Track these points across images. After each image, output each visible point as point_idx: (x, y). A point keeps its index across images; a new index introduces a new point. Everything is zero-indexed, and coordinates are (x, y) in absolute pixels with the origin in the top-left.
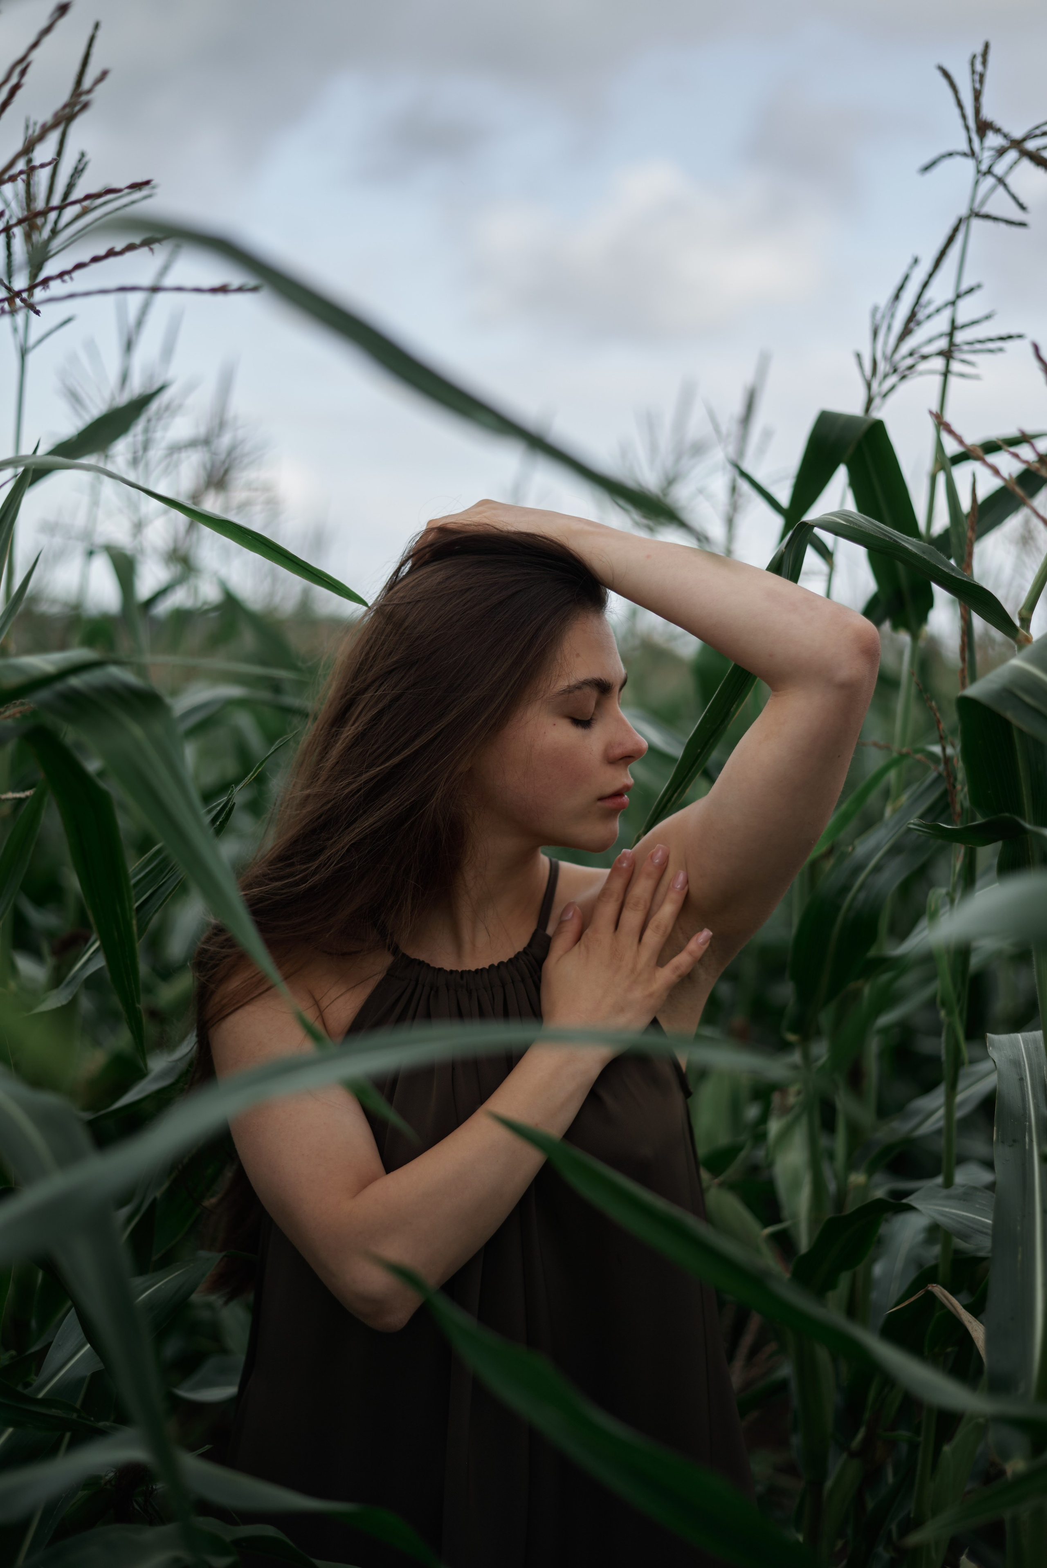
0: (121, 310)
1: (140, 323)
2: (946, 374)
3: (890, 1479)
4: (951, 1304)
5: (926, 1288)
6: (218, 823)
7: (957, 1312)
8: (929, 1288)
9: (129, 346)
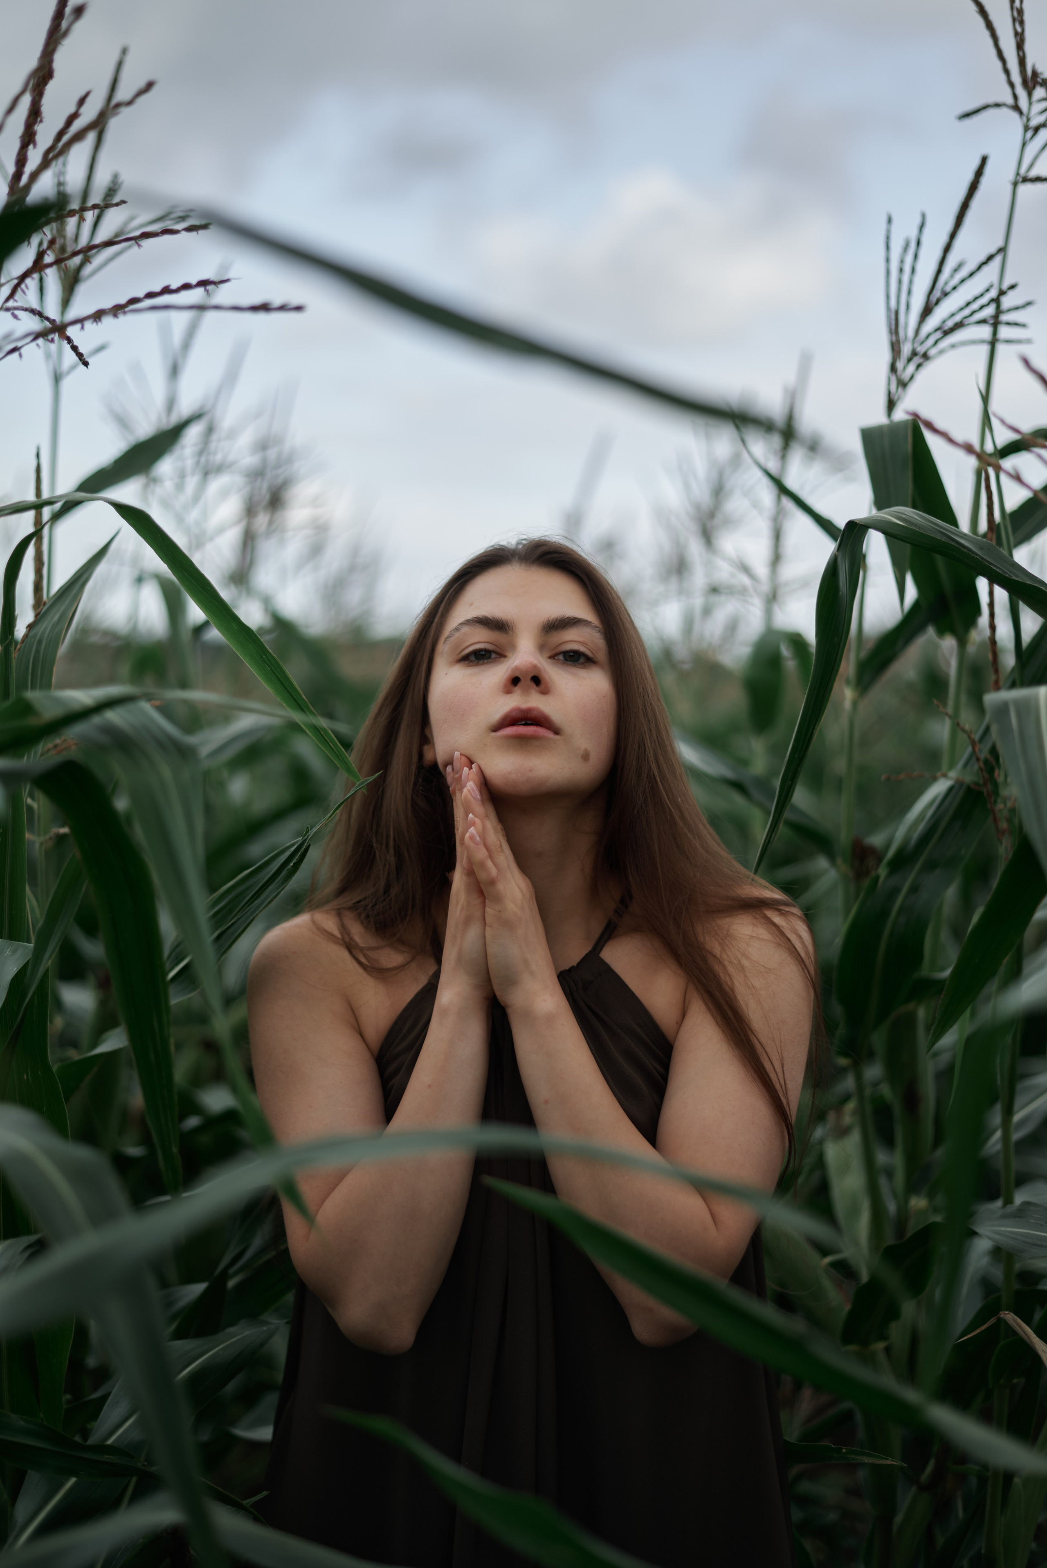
0: (165, 330)
1: (187, 345)
2: (993, 343)
3: (961, 1514)
4: (1024, 1332)
5: (998, 1315)
6: (292, 864)
7: (1029, 1338)
8: (1002, 1316)
9: (174, 371)
